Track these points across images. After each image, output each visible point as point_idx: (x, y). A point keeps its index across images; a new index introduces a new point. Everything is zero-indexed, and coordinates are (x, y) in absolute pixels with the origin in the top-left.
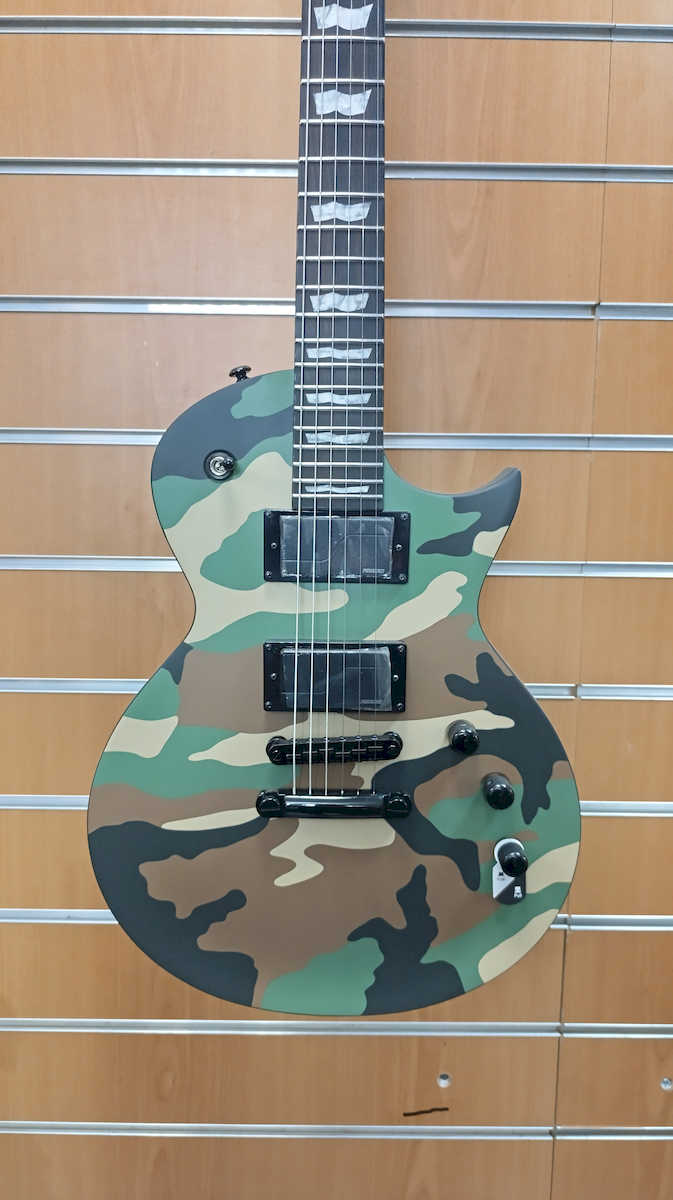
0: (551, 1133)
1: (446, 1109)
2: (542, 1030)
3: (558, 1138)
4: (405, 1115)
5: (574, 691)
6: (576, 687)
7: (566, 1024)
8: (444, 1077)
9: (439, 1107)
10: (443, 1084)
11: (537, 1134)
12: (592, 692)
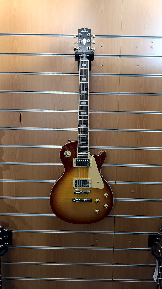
0: (113, 249)
1: (97, 245)
2: (111, 233)
3: (114, 249)
4: (91, 246)
5: (115, 182)
6: (116, 182)
7: (115, 232)
8: (97, 240)
9: (96, 244)
10: (97, 241)
11: (111, 249)
12: (118, 183)
